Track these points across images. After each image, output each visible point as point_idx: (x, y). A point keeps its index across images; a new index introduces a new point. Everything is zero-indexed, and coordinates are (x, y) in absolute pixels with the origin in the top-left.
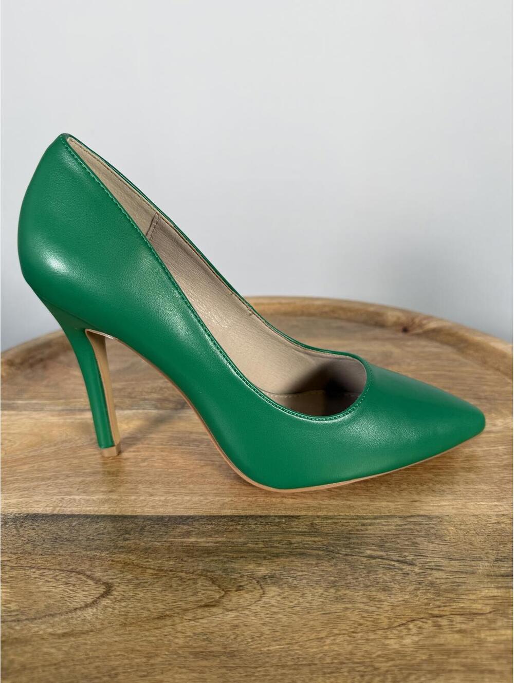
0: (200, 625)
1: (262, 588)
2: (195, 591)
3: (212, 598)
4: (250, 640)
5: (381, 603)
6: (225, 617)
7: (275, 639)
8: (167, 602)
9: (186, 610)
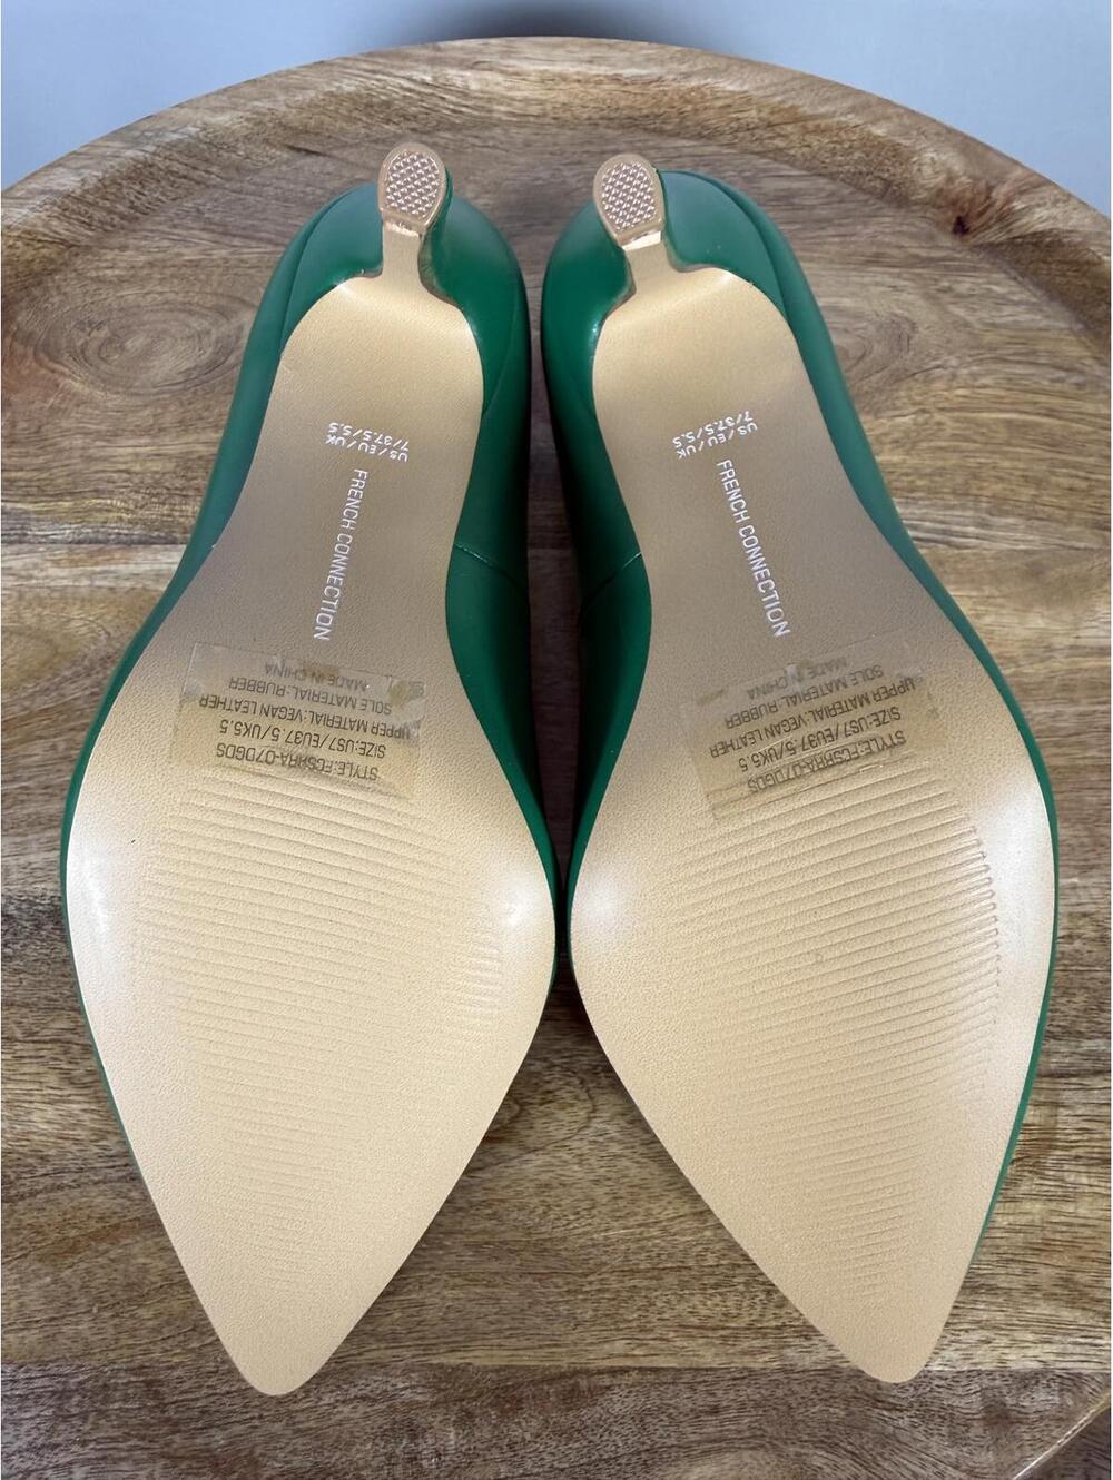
1: (591, 1098)
4: (572, 1218)
6: (524, 1166)
7: (618, 1214)
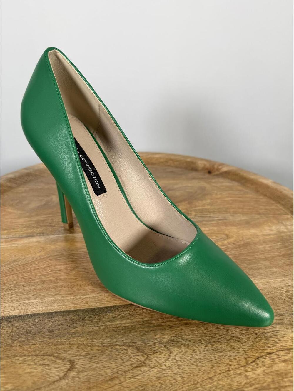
0: (137, 381)
1: (169, 350)
2: (128, 358)
3: (140, 361)
4: (170, 386)
5: (239, 349)
6: (151, 373)
7: (185, 382)
8: (113, 368)
9: (126, 372)
